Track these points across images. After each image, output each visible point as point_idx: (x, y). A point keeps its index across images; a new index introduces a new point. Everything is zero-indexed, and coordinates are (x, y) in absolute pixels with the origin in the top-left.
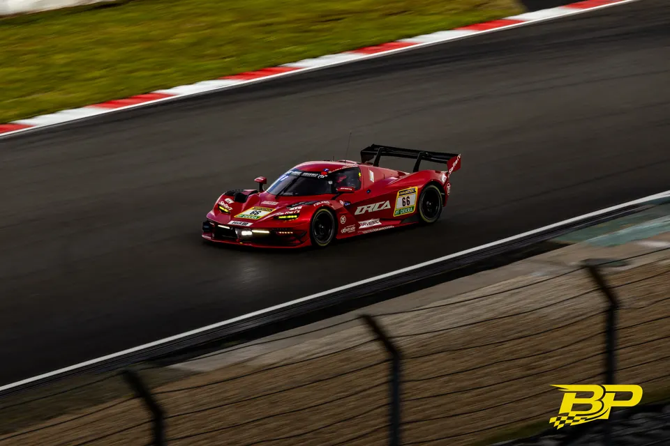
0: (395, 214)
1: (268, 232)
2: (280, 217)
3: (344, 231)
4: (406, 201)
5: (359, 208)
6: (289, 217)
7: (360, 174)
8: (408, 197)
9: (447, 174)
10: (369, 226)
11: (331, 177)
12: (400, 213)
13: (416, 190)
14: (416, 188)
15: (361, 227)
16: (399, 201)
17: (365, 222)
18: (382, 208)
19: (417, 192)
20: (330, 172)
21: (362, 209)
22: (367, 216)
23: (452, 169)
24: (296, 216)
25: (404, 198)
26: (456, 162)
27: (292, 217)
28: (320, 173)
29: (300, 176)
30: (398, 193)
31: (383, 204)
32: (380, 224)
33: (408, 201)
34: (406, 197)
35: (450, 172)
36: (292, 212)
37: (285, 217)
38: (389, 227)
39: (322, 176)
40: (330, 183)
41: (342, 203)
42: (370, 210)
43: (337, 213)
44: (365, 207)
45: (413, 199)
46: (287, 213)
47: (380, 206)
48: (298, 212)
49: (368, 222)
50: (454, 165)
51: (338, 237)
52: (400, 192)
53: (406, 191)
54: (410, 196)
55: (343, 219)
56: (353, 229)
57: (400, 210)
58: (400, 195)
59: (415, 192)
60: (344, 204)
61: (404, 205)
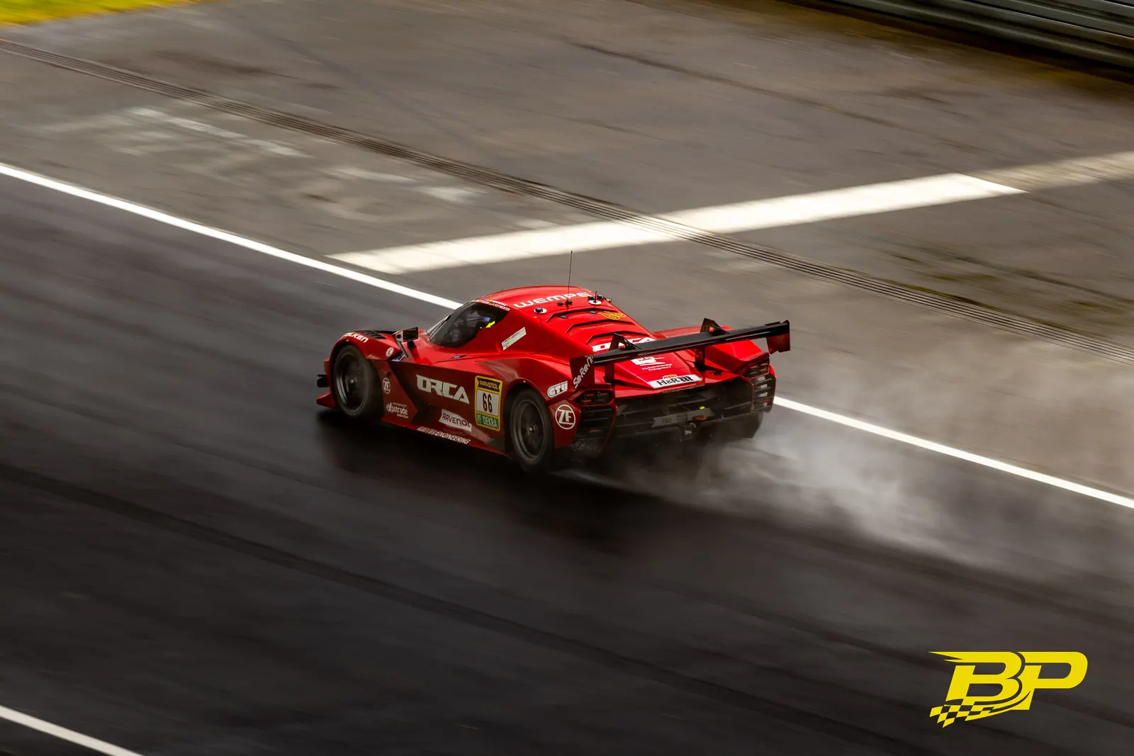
0: (477, 422)
3: (390, 408)
5: (420, 380)
8: (490, 396)
12: (483, 422)
13: (501, 387)
14: (501, 384)
16: (479, 396)
19: (501, 392)
21: (424, 382)
30: (476, 382)
31: (456, 390)
33: (489, 402)
42: (438, 392)
44: (428, 384)
45: (496, 402)
47: (453, 391)
51: (384, 419)
52: (479, 379)
53: (487, 381)
54: (492, 395)
55: (386, 385)
56: (403, 412)
57: (482, 416)
58: (480, 386)
59: (498, 391)
60: (394, 356)
61: (486, 410)
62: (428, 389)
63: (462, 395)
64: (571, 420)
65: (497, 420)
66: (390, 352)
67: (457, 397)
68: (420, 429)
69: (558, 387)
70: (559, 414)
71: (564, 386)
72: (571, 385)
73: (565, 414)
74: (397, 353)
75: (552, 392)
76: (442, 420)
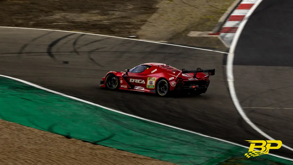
0: (147, 87)
3: (122, 86)
5: (131, 79)
8: (152, 81)
10: (139, 89)
13: (155, 79)
14: (156, 78)
16: (148, 81)
25: (150, 81)
30: (148, 79)
31: (142, 81)
44: (133, 80)
47: (140, 81)
51: (120, 89)
53: (151, 78)
55: (121, 81)
56: (126, 87)
58: (149, 79)
60: (123, 75)
61: (150, 84)
62: (133, 82)
63: (143, 82)
64: (175, 85)
65: (154, 86)
66: (123, 74)
67: (141, 83)
68: (130, 90)
69: (171, 78)
70: (172, 83)
71: (173, 78)
72: (175, 77)
73: (173, 84)
74: (124, 75)
75: (170, 79)
76: (135, 88)
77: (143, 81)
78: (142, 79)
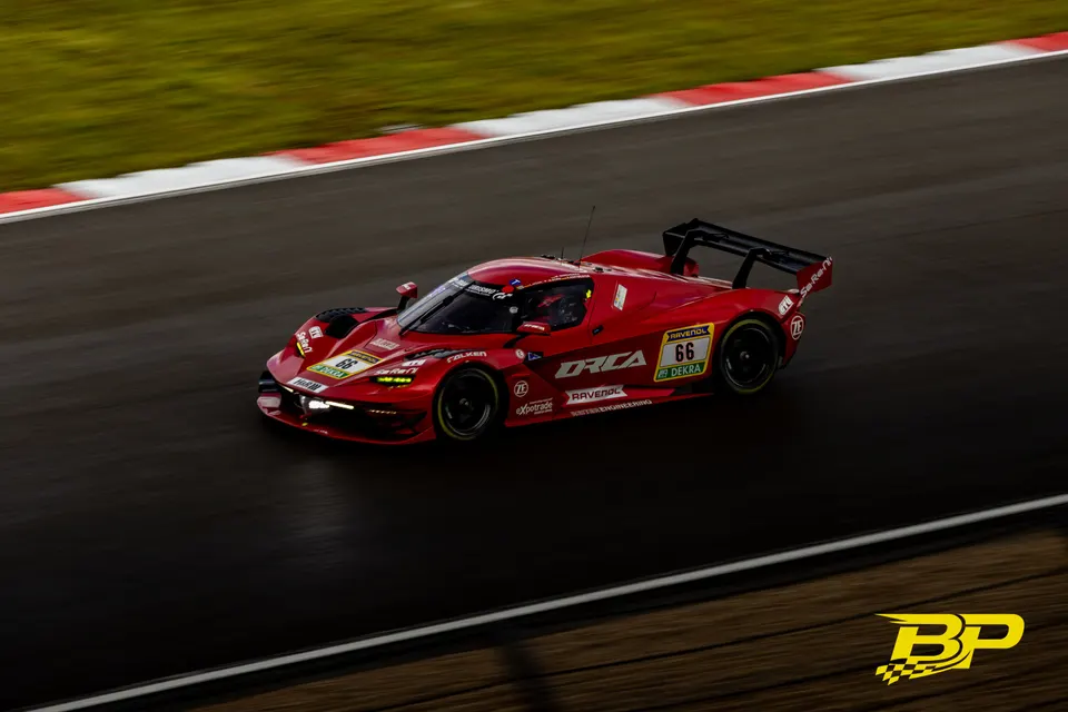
0: (659, 376)
1: (351, 407)
2: (381, 380)
3: (523, 410)
4: (684, 351)
5: (566, 366)
6: (397, 380)
7: (589, 292)
8: (691, 344)
9: (795, 297)
10: (594, 399)
11: (518, 298)
12: (669, 375)
13: (711, 326)
15: (570, 402)
16: (667, 351)
17: (586, 391)
18: (624, 366)
19: (711, 336)
20: (521, 287)
21: (574, 367)
22: (587, 380)
23: (809, 287)
24: (409, 380)
25: (679, 346)
26: (820, 273)
27: (403, 380)
28: (499, 288)
29: (462, 291)
30: (666, 337)
31: (628, 357)
32: (623, 394)
33: (688, 351)
34: (684, 344)
35: (804, 292)
36: (402, 371)
37: (390, 379)
38: (641, 403)
39: (502, 296)
40: (513, 310)
41: (520, 354)
42: (594, 369)
43: (504, 378)
44: (581, 365)
45: (702, 347)
46: (394, 371)
47: (620, 361)
48: (415, 370)
49: (591, 391)
50: (814, 278)
51: (508, 424)
52: (669, 334)
53: (683, 331)
54: (694, 342)
55: (521, 389)
56: (546, 407)
57: (670, 370)
58: (671, 340)
59: (708, 333)
60: (526, 358)
62: (577, 372)
63: (638, 358)
65: (701, 363)
67: (626, 364)
68: (575, 414)
77: (639, 355)
78: (630, 346)
